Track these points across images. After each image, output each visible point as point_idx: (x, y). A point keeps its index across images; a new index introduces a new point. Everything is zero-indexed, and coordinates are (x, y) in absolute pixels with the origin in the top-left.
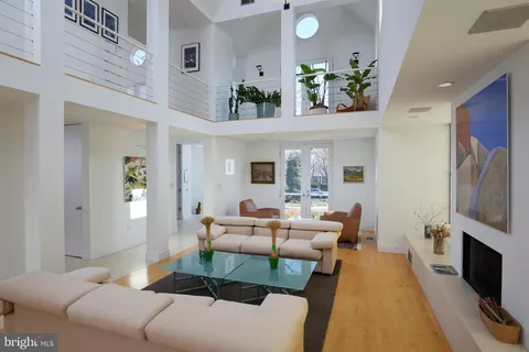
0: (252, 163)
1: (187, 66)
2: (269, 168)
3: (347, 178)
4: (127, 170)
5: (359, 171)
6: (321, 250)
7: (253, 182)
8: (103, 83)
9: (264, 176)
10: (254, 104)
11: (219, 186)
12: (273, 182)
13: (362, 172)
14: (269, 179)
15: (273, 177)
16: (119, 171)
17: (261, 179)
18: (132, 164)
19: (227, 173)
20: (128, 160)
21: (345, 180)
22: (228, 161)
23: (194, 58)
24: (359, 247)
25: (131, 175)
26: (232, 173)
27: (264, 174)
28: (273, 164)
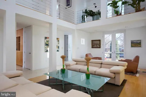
0: (92, 41)
1: (67, 6)
2: (98, 42)
3: (133, 45)
4: (46, 41)
5: (139, 42)
6: (115, 73)
7: (92, 47)
8: (32, 8)
9: (96, 45)
10: (91, 17)
11: (78, 48)
12: (100, 47)
13: (140, 43)
14: (98, 46)
15: (100, 45)
16: (43, 41)
17: (95, 46)
18: (47, 40)
19: (82, 44)
20: (46, 38)
21: (132, 46)
22: (82, 39)
23: (69, 3)
24: (138, 75)
25: (47, 43)
26: (84, 43)
27: (97, 44)
28: (100, 40)
